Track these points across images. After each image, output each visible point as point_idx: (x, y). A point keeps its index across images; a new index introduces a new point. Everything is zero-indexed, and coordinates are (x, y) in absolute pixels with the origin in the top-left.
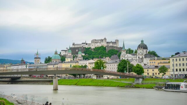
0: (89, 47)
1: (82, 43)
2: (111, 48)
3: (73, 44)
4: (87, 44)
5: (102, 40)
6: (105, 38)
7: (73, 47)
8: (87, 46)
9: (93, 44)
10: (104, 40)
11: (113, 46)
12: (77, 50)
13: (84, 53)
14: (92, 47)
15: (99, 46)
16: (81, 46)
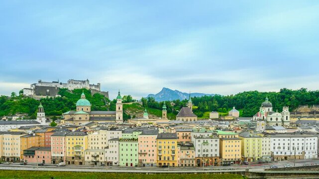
0: (64, 88)
1: (53, 82)
2: (95, 92)
3: (40, 82)
4: (61, 84)
5: (84, 82)
6: (87, 80)
7: (40, 85)
8: (61, 87)
9: (71, 84)
10: (86, 82)
11: (95, 90)
12: (48, 91)
13: (60, 95)
14: (70, 89)
15: (79, 88)
16: (54, 85)
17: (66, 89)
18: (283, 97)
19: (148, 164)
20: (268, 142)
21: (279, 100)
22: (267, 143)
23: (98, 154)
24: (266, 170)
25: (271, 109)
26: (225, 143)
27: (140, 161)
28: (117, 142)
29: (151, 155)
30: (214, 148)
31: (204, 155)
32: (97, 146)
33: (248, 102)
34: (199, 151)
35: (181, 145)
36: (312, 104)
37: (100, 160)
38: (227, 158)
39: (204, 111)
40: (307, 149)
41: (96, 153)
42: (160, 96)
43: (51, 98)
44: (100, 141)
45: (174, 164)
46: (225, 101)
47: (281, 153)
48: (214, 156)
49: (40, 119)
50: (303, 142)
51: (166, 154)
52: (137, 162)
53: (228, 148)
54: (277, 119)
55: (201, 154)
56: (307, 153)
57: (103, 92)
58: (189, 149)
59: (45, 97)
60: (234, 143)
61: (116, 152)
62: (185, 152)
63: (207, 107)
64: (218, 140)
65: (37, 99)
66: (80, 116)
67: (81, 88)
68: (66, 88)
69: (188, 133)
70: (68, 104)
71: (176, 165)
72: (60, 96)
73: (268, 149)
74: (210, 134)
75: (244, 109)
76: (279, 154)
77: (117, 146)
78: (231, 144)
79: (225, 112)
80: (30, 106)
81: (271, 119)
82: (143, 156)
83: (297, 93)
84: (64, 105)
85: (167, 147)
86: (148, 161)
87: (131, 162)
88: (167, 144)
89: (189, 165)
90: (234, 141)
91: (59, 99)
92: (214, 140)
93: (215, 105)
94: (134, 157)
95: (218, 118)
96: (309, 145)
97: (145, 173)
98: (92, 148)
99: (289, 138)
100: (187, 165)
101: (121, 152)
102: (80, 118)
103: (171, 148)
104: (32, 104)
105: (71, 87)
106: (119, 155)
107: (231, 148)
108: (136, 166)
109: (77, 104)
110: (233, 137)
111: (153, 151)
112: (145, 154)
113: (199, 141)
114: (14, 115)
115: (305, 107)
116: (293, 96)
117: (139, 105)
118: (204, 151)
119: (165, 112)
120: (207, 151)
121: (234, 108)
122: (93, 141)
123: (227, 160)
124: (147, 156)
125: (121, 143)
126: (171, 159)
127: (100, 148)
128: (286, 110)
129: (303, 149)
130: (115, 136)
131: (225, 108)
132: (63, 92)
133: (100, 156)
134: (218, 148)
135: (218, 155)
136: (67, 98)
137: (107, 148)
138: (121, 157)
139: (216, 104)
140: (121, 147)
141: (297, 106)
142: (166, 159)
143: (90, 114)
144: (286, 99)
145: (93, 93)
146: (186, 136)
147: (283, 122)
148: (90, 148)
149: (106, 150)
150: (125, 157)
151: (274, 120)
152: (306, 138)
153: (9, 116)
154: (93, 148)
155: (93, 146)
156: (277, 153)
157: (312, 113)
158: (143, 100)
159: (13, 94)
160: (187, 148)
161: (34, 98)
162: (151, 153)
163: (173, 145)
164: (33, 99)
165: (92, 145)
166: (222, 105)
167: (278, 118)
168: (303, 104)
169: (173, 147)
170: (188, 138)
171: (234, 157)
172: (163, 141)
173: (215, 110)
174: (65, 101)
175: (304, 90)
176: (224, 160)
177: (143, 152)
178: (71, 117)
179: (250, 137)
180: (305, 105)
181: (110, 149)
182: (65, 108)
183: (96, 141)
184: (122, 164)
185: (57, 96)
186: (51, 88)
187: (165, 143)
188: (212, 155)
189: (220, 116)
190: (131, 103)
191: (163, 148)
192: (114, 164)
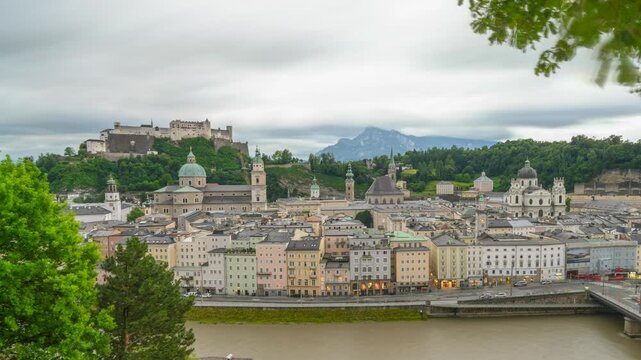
0: (163, 136)
1: (143, 126)
2: (222, 144)
3: (117, 126)
4: (157, 129)
5: (200, 125)
6: (207, 121)
7: (118, 132)
8: (158, 135)
9: (176, 130)
10: (205, 125)
11: (223, 140)
12: (133, 142)
13: (156, 150)
14: (174, 138)
15: (192, 136)
16: (143, 132)
17: (166, 139)
18: (575, 154)
19: (273, 291)
20: (477, 253)
21: (567, 160)
22: (477, 256)
23: (192, 274)
24: (459, 302)
25: (534, 181)
26: (400, 256)
27: (261, 287)
28: (222, 255)
29: (278, 277)
30: (382, 264)
31: (364, 277)
32: (190, 261)
33: (511, 163)
34: (356, 270)
35: (329, 259)
36: (627, 168)
37: (195, 285)
38: (405, 280)
39: (428, 179)
40: (545, 265)
41: (188, 274)
42: (362, 143)
43: (139, 157)
44: (195, 253)
45: (314, 292)
46: (469, 159)
47: (501, 272)
48: (381, 278)
49: (111, 205)
50: (538, 253)
51: (303, 274)
52: (255, 288)
53: (405, 265)
54: (541, 202)
55: (361, 275)
56: (545, 271)
57: (239, 144)
58: (340, 267)
59: (127, 155)
60: (416, 256)
61: (220, 272)
62: (333, 272)
63: (434, 173)
64: (389, 252)
65: (111, 160)
66: (185, 196)
67: (195, 136)
68: (167, 136)
69: (345, 238)
70: (171, 168)
71: (319, 293)
72: (156, 153)
73: (477, 266)
74: (378, 242)
75: (502, 176)
76: (497, 274)
77: (222, 262)
78: (410, 257)
79: (468, 182)
80: (99, 174)
81: (531, 202)
82: (264, 278)
83: (601, 144)
84: (162, 170)
85: (302, 264)
86: (273, 287)
87: (246, 289)
88: (302, 259)
89: (340, 293)
90: (416, 253)
91: (153, 159)
92: (381, 252)
93: (448, 167)
94: (250, 281)
95: (452, 192)
96: (549, 259)
97: (261, 308)
98: (183, 264)
99: (514, 247)
100: (338, 294)
101: (230, 273)
102: (185, 200)
103: (309, 265)
104: (102, 168)
105: (177, 135)
106: (226, 277)
107: (410, 265)
108: (254, 295)
109: (181, 173)
110: (418, 245)
111: (281, 270)
112: (268, 275)
113: (356, 254)
114: (70, 191)
115: (613, 173)
116: (592, 151)
117: (305, 169)
118: (364, 270)
119: (350, 183)
120: (370, 270)
121: (483, 173)
122: (185, 253)
123: (405, 285)
124: (271, 278)
125: (228, 257)
126: (310, 283)
127: (196, 264)
128: (559, 185)
129: (537, 265)
130: (220, 245)
131: (467, 174)
132: (160, 144)
133: (196, 278)
134: (388, 264)
135: (389, 277)
136: (167, 157)
137: (206, 264)
138: (229, 281)
139: (450, 166)
140: (229, 264)
141: (600, 172)
142: (303, 284)
143: (204, 193)
144: (580, 158)
145: (218, 145)
146: (343, 243)
147: (553, 205)
148: (180, 265)
149: (204, 268)
150: (234, 280)
151: (536, 203)
152: (543, 247)
153: (61, 193)
154: (185, 265)
155: (185, 260)
156: (494, 272)
157: (626, 184)
158: (312, 160)
159: (68, 150)
160: (337, 265)
161: (106, 157)
162: (278, 273)
163: (313, 260)
164: (104, 159)
165: (182, 260)
166: (463, 167)
167: (544, 200)
168: (609, 168)
169: (313, 264)
170: (345, 246)
171: (416, 280)
172: (296, 254)
173: (448, 177)
174: (164, 163)
175: (616, 140)
176: (399, 285)
177: (264, 271)
178: (169, 198)
179: (448, 245)
180: (615, 168)
181: (212, 267)
182: (165, 175)
183: (190, 253)
184: (231, 291)
185: (149, 153)
186: (139, 138)
187: (299, 257)
188: (378, 277)
189: (456, 189)
190: (289, 166)
191: (296, 264)
192: (218, 292)
